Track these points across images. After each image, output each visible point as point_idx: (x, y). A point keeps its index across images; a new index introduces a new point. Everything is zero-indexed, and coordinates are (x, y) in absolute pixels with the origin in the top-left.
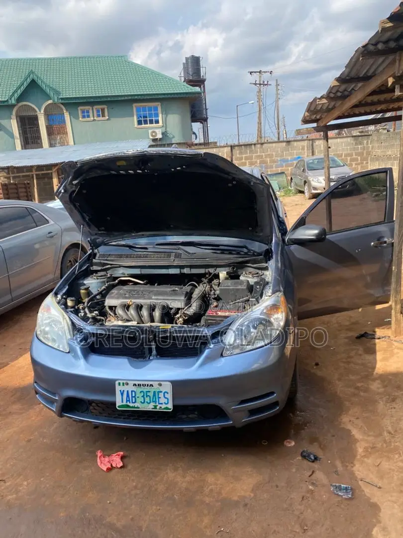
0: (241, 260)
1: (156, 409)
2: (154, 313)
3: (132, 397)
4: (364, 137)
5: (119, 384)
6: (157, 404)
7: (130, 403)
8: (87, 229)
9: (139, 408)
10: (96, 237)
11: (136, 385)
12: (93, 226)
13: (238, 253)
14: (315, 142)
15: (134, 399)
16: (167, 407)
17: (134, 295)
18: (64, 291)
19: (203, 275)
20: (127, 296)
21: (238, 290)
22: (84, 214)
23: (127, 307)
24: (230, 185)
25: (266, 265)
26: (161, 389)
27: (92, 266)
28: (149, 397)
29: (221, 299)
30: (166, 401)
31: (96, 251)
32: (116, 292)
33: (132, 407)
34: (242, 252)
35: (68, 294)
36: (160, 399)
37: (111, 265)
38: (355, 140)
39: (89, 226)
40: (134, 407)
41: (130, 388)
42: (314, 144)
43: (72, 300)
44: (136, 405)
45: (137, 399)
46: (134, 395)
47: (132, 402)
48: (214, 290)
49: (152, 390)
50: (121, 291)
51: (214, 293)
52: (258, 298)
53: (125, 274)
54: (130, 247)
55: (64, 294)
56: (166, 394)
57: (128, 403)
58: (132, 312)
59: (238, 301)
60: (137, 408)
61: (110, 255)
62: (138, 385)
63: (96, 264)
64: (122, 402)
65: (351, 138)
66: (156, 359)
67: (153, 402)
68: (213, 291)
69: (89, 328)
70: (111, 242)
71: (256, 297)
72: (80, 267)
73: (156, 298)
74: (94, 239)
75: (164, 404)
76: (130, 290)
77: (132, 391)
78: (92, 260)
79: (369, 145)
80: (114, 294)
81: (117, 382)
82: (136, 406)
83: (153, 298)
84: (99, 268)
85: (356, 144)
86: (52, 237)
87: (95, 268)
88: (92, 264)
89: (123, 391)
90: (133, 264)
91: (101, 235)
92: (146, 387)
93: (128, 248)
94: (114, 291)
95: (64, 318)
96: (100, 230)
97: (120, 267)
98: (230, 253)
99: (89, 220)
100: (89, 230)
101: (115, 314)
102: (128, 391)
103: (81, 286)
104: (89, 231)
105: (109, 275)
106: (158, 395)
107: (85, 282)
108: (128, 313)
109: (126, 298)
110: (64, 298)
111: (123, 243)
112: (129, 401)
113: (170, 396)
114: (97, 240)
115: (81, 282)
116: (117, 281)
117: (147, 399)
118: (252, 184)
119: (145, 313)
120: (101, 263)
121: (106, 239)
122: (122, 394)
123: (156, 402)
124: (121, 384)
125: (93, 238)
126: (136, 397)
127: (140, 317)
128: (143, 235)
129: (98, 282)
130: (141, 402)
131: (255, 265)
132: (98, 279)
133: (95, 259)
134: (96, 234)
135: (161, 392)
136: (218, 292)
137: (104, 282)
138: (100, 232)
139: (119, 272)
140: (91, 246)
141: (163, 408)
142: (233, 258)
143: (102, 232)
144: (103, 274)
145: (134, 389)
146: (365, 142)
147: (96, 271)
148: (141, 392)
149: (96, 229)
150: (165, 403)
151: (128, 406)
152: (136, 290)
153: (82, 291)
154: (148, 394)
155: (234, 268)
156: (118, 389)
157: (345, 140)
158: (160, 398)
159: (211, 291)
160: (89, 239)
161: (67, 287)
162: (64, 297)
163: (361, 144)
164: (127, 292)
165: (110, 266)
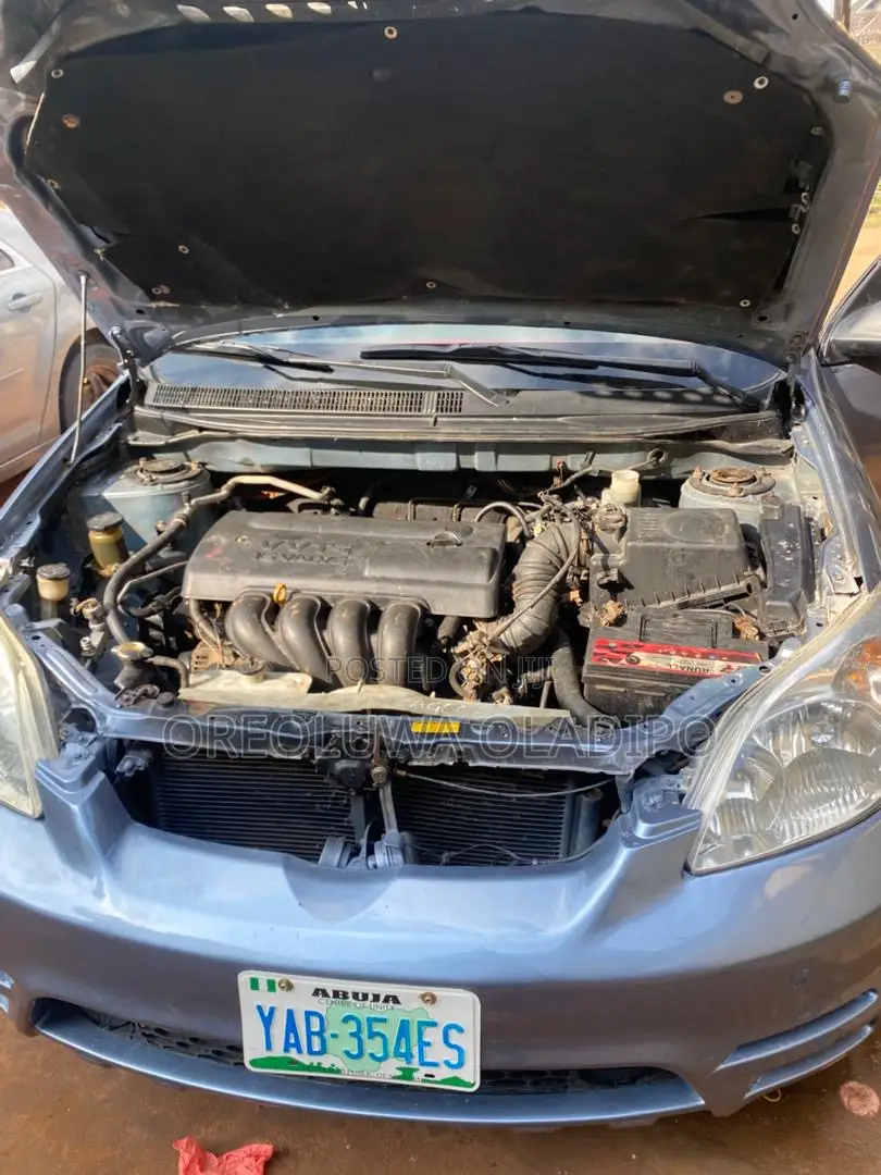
0: (693, 424)
1: (411, 1079)
2: (374, 639)
3: (310, 1034)
5: (255, 984)
6: (415, 1063)
7: (300, 1051)
8: (103, 290)
9: (338, 1071)
10: (140, 321)
11: (325, 994)
12: (124, 280)
13: (678, 398)
15: (316, 1041)
16: (456, 1078)
17: (293, 556)
18: (24, 540)
19: (543, 479)
20: (266, 560)
21: (702, 554)
22: (88, 232)
23: (269, 611)
24: (733, 97)
25: (785, 444)
26: (432, 1013)
27: (134, 430)
28: (379, 1040)
29: (631, 587)
30: (454, 1058)
31: (145, 373)
32: (224, 540)
33: (310, 1068)
34: (695, 392)
35: (42, 550)
36: (426, 1049)
37: (201, 429)
39: (111, 279)
40: (319, 1068)
41: (301, 1000)
43: (55, 579)
44: (326, 1061)
45: (330, 1042)
46: (316, 1027)
47: (311, 1052)
48: (604, 550)
49: (394, 1015)
50: (244, 541)
51: (604, 560)
52: (799, 596)
53: (252, 465)
54: (269, 361)
55: (28, 551)
56: (453, 1033)
57: (293, 1054)
58: (290, 631)
59: (699, 595)
60: (330, 1070)
61: (194, 390)
62: (336, 994)
63: (149, 424)
64: (269, 1047)
66: (404, 874)
67: (398, 1054)
68: (598, 555)
69: (117, 719)
70: (198, 342)
71: (792, 595)
72: (89, 437)
73: (378, 573)
74: (134, 331)
75: (444, 1066)
76: (277, 535)
77: (308, 1014)
78: (133, 410)
80: (217, 551)
81: (244, 978)
82: (326, 1065)
83: (366, 573)
84: (159, 440)
86: (25, 309)
87: (142, 438)
88: (132, 425)
89: (272, 1010)
90: (283, 431)
91: (158, 315)
92: (367, 1003)
93: (260, 365)
94: (217, 537)
95: (18, 668)
96: (153, 298)
97: (233, 439)
98: (648, 397)
99: (106, 254)
100: (113, 295)
101: (223, 636)
102: (290, 1014)
103: (92, 516)
104: (114, 302)
105: (195, 469)
106: (420, 1034)
107: (108, 494)
108: (276, 637)
109: (262, 571)
110: (26, 571)
111: (241, 344)
112: (297, 1045)
113: (471, 1042)
114: (147, 335)
115: (95, 494)
116: (224, 492)
117: (373, 1046)
118: (844, 92)
119: (340, 635)
120: (162, 420)
121: (179, 333)
122: (267, 1021)
123: (408, 1056)
124: (263, 985)
125: (130, 325)
126: (327, 1035)
127: (322, 652)
128: (316, 318)
129: (154, 497)
130: (347, 1053)
131: (739, 446)
132: (153, 482)
133: (142, 404)
134: (140, 312)
135: (434, 1024)
136: (618, 559)
137: (178, 495)
138: (154, 305)
139: (230, 458)
140: (125, 356)
141: (438, 1078)
142: (661, 417)
143: (162, 304)
144: (172, 465)
145: (319, 1005)
147: (148, 452)
148: (346, 1020)
149: (140, 292)
150: (447, 1063)
151: (293, 1063)
152: (299, 537)
153: (97, 538)
154: (377, 1028)
155: (658, 455)
156: (249, 1000)
158: (428, 1044)
159: (590, 552)
160: (116, 330)
161: (37, 522)
162: (25, 563)
164: (267, 544)
165: (194, 434)
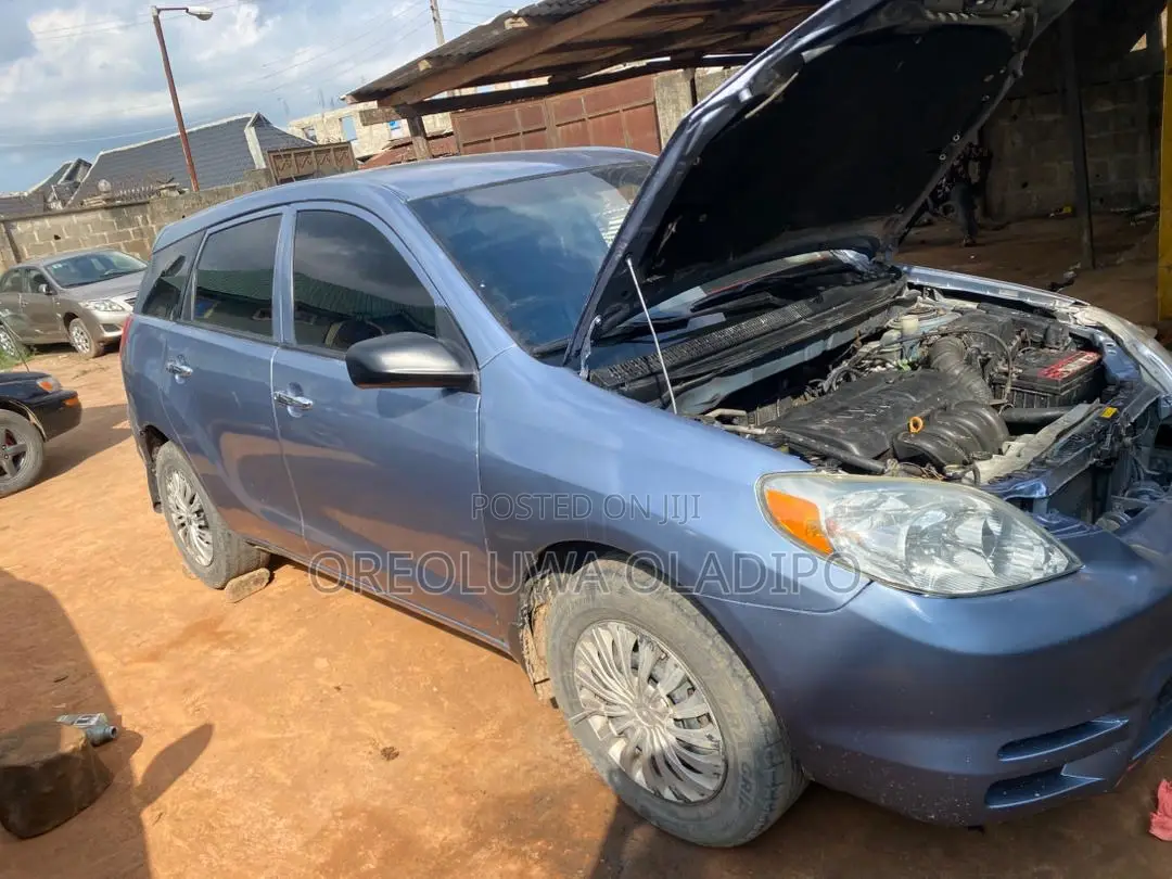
4: (133, 208)
14: (14, 227)
38: (113, 216)
42: (13, 232)
65: (104, 211)
79: (150, 225)
85: (120, 225)
146: (140, 218)
157: (91, 216)
163: (131, 225)
